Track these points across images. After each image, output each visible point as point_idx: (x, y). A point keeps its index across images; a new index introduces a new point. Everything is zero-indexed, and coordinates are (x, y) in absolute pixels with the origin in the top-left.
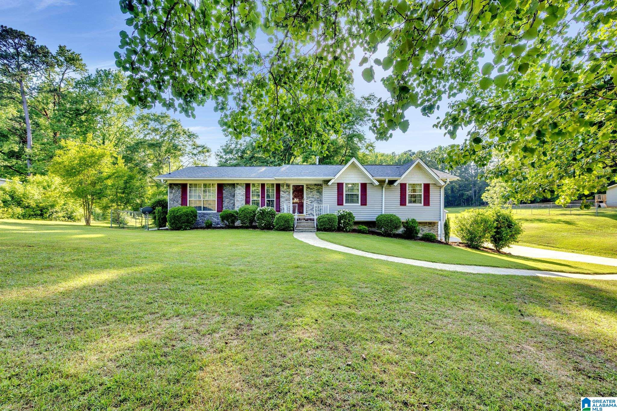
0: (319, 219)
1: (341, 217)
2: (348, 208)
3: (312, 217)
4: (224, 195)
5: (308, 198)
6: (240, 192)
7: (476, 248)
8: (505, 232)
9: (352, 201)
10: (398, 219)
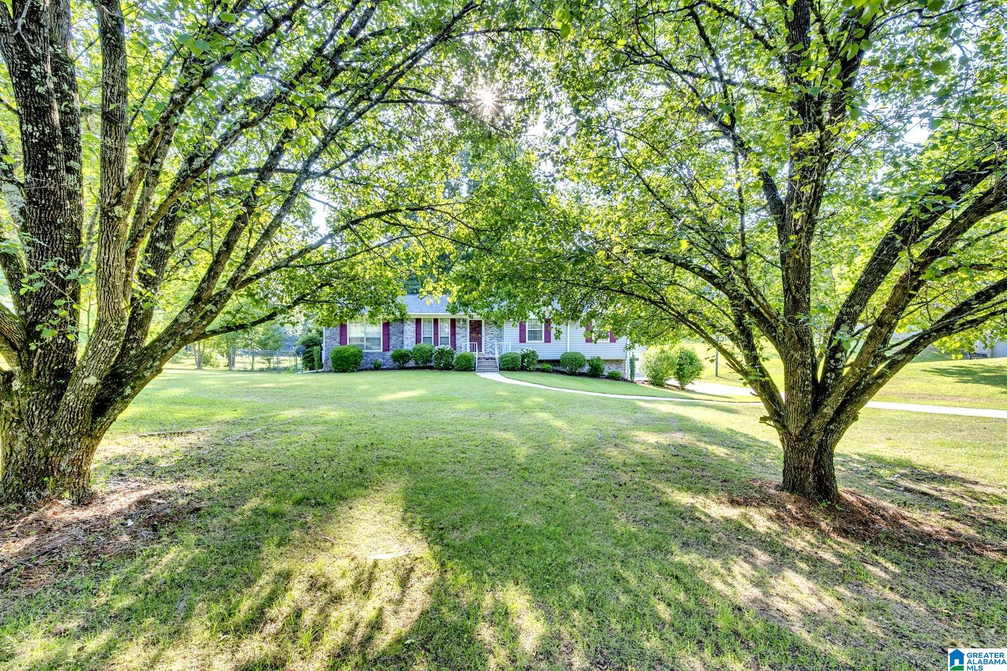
0: (501, 358)
1: (524, 357)
2: (531, 345)
3: (492, 356)
4: (391, 332)
5: (486, 335)
6: (409, 329)
7: (661, 385)
8: (687, 368)
9: (535, 338)
10: (583, 357)
